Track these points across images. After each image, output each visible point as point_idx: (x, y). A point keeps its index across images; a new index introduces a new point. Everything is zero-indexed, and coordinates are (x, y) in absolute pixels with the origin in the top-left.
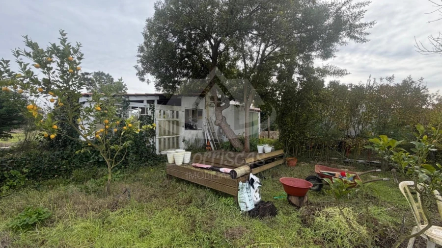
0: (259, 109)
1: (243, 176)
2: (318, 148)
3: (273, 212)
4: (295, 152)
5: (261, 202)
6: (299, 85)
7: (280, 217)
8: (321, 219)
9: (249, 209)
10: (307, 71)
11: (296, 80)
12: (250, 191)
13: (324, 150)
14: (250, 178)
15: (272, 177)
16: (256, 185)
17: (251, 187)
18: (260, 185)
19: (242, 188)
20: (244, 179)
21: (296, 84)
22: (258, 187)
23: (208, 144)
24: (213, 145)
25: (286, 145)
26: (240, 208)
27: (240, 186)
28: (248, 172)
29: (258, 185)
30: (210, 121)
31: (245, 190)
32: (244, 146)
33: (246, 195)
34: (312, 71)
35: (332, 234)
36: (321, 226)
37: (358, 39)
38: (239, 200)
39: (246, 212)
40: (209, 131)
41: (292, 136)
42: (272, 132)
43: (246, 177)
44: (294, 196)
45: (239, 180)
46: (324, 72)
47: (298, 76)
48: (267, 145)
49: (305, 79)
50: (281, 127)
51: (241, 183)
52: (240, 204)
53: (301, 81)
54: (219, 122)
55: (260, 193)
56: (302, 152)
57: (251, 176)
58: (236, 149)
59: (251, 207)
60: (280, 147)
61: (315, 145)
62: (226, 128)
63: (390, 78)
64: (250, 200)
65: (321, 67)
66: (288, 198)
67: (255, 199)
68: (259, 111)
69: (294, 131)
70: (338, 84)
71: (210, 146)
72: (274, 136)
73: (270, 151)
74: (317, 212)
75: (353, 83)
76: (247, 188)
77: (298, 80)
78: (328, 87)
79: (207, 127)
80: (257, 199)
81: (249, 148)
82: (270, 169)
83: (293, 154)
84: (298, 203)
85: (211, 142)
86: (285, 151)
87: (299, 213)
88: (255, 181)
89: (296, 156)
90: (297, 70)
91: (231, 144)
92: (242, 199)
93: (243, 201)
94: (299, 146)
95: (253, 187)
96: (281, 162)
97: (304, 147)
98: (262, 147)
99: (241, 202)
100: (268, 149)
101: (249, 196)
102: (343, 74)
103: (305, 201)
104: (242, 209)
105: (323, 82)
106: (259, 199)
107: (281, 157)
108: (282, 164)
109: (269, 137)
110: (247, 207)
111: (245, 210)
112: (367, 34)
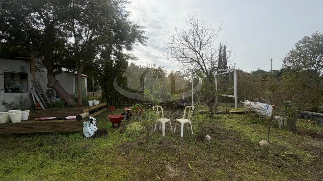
0: (86, 75)
1: (85, 118)
2: (126, 100)
3: (106, 132)
4: (113, 103)
5: (98, 130)
6: (114, 62)
7: (110, 134)
8: (128, 128)
9: (91, 135)
10: (119, 55)
11: (113, 59)
12: (91, 125)
13: (129, 100)
14: (90, 119)
15: (102, 118)
16: (94, 122)
17: (91, 124)
18: (96, 122)
19: (86, 125)
20: (86, 120)
21: (112, 61)
22: (95, 123)
23: (37, 105)
24: (44, 105)
25: (107, 99)
26: (85, 136)
27: (84, 124)
28: (88, 115)
29: (95, 122)
30: (37, 84)
31: (88, 126)
32: (77, 102)
33: (89, 128)
34: (122, 55)
35: (133, 132)
36: (128, 131)
37: (143, 43)
38: (84, 132)
39: (90, 138)
40: (37, 93)
41: (111, 93)
42: (96, 92)
43: (87, 119)
44: (116, 123)
45: (83, 120)
46: (128, 57)
47: (114, 57)
48: (96, 100)
49: (118, 59)
50: (104, 88)
51: (84, 122)
52: (85, 134)
53: (116, 60)
54: (53, 85)
55: (96, 126)
56: (117, 103)
57: (91, 117)
58: (71, 105)
59: (92, 134)
60: (104, 101)
61: (124, 98)
62: (60, 90)
63: (155, 65)
64: (91, 131)
65: (126, 54)
66: (112, 125)
67: (94, 130)
68: (86, 77)
69: (112, 90)
70: (135, 64)
71: (40, 106)
72: (97, 95)
73: (98, 104)
74: (127, 126)
75: (141, 65)
76: (89, 124)
77: (114, 59)
78: (130, 66)
79: (34, 90)
80: (95, 129)
81: (82, 104)
82: (99, 114)
83: (112, 105)
84: (118, 126)
85: (40, 103)
86: (107, 103)
87: (119, 130)
88: (94, 120)
89: (114, 105)
90: (113, 53)
91: (65, 102)
92: (86, 131)
93: (87, 132)
94: (115, 100)
95: (93, 124)
96: (105, 109)
97: (118, 99)
98: (92, 101)
99: (85, 133)
100: (97, 103)
101: (90, 128)
102: (137, 60)
103: (121, 124)
104: (86, 136)
105: (128, 62)
106: (97, 129)
107: (106, 106)
108: (106, 111)
109: (94, 96)
110: (90, 135)
111: (89, 136)
112: (146, 42)
